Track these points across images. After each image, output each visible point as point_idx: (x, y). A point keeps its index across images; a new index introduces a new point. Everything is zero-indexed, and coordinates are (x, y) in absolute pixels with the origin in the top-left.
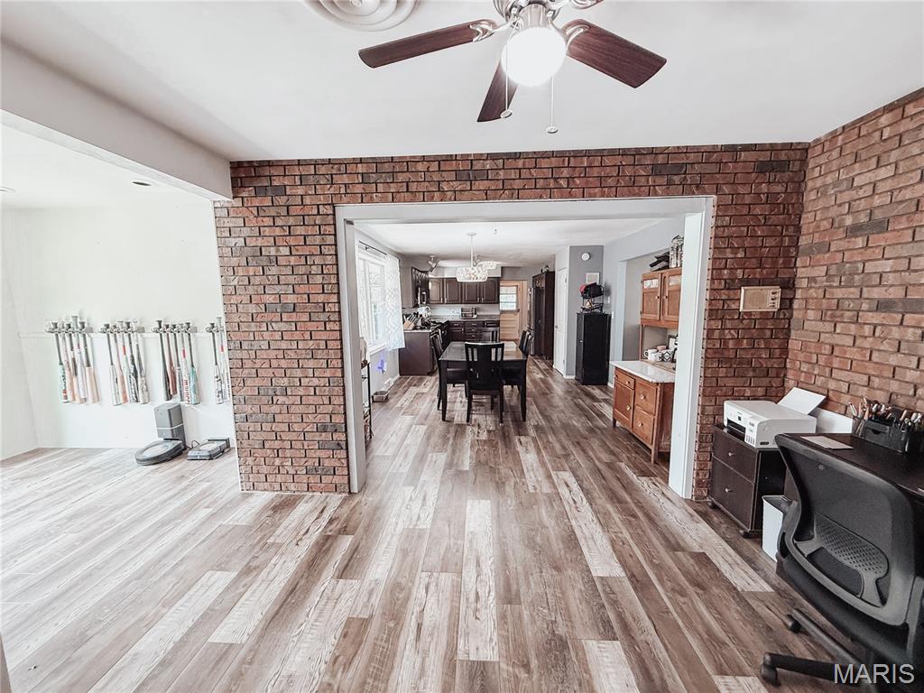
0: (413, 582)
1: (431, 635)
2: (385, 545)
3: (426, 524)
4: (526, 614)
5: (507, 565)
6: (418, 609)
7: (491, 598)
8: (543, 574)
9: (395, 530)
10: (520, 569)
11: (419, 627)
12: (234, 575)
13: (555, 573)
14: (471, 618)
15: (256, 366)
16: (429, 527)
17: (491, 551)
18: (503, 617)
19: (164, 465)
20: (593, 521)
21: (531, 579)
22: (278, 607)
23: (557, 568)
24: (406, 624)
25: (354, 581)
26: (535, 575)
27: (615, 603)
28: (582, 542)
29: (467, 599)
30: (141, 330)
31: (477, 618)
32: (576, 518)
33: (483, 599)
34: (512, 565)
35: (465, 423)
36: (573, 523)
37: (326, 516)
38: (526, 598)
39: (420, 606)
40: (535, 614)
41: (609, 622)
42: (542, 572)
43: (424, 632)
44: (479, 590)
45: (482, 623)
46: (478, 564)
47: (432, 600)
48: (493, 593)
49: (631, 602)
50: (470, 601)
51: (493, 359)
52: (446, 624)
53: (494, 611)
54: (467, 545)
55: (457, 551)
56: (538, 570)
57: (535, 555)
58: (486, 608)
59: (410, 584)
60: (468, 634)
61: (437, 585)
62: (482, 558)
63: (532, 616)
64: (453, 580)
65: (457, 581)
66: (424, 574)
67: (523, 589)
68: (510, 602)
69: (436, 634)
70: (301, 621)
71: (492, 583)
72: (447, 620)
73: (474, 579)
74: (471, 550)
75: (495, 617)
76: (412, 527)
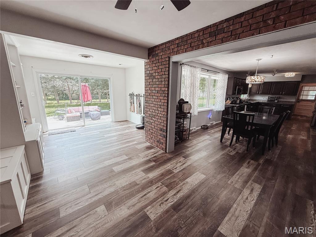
0: (156, 183)
1: (145, 199)
2: (159, 170)
3: (176, 171)
4: (175, 217)
5: (187, 199)
6: (149, 191)
7: (170, 204)
8: (197, 212)
9: (166, 168)
10: (190, 203)
11: (145, 195)
12: (127, 158)
13: (201, 215)
14: (159, 204)
15: (150, 108)
16: (176, 172)
17: (187, 191)
18: (167, 211)
19: (139, 130)
20: (247, 211)
21: (190, 209)
23: (205, 215)
24: (143, 192)
25: (144, 174)
26: (193, 209)
28: (229, 215)
29: (164, 198)
30: (141, 96)
32: (238, 205)
33: (168, 202)
34: (189, 200)
35: (229, 145)
36: (235, 206)
37: (155, 155)
38: (181, 213)
39: (151, 190)
40: (178, 220)
43: (145, 197)
44: (170, 199)
45: (160, 207)
46: (178, 192)
47: (155, 191)
48: (172, 203)
51: (247, 121)
52: (151, 200)
53: (167, 208)
54: (181, 184)
55: (176, 184)
56: (196, 209)
57: (201, 204)
58: (166, 205)
59: (155, 183)
60: (153, 207)
61: (160, 189)
62: (181, 191)
63: (176, 219)
64: (166, 191)
66: (160, 184)
67: (183, 210)
68: (174, 210)
69: (146, 200)
70: (127, 175)
71: (175, 200)
72: (153, 199)
73: (171, 195)
74: (181, 187)
75: (165, 210)
76: (171, 169)
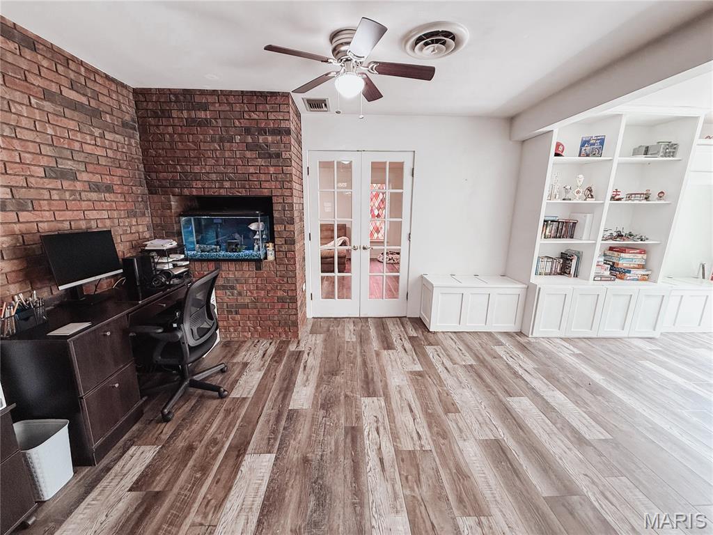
1: (402, 407)
4: (342, 421)
5: (353, 461)
6: (418, 420)
7: (367, 430)
10: (341, 458)
11: (412, 411)
13: (309, 455)
14: (380, 417)
18: (358, 418)
21: (333, 448)
22: (514, 416)
24: (420, 412)
26: (329, 451)
27: (274, 432)
29: (385, 429)
31: (376, 417)
33: (373, 429)
34: (348, 462)
38: (341, 431)
39: (418, 423)
40: (336, 421)
41: (287, 419)
42: (322, 456)
43: (407, 408)
44: (377, 436)
45: (373, 415)
46: (381, 460)
47: (411, 426)
48: (366, 433)
49: (261, 432)
50: (382, 428)
53: (364, 421)
55: (407, 478)
56: (324, 457)
57: (322, 477)
58: (370, 423)
59: (435, 438)
60: (380, 409)
61: (412, 438)
62: (378, 469)
63: (338, 420)
64: (401, 443)
65: (396, 442)
66: (428, 448)
67: (342, 437)
68: (353, 428)
69: (399, 407)
71: (367, 442)
72: (395, 415)
73: (383, 444)
74: (391, 480)
75: (364, 418)
